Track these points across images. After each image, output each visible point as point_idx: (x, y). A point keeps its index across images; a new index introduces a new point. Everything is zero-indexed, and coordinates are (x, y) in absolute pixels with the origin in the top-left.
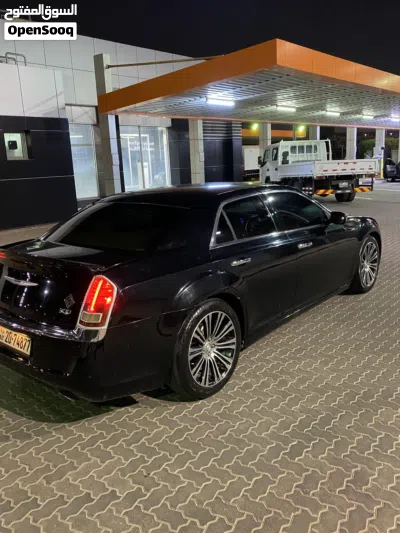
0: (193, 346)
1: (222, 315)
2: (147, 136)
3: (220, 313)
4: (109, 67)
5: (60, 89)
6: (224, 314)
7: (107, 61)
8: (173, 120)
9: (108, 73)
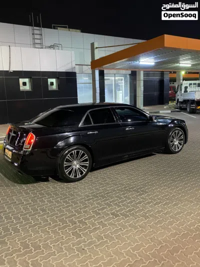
0: (66, 161)
1: (81, 152)
2: (123, 78)
3: (81, 151)
4: (97, 48)
5: (73, 59)
6: (83, 152)
7: (96, 45)
8: (132, 71)
9: (96, 51)
